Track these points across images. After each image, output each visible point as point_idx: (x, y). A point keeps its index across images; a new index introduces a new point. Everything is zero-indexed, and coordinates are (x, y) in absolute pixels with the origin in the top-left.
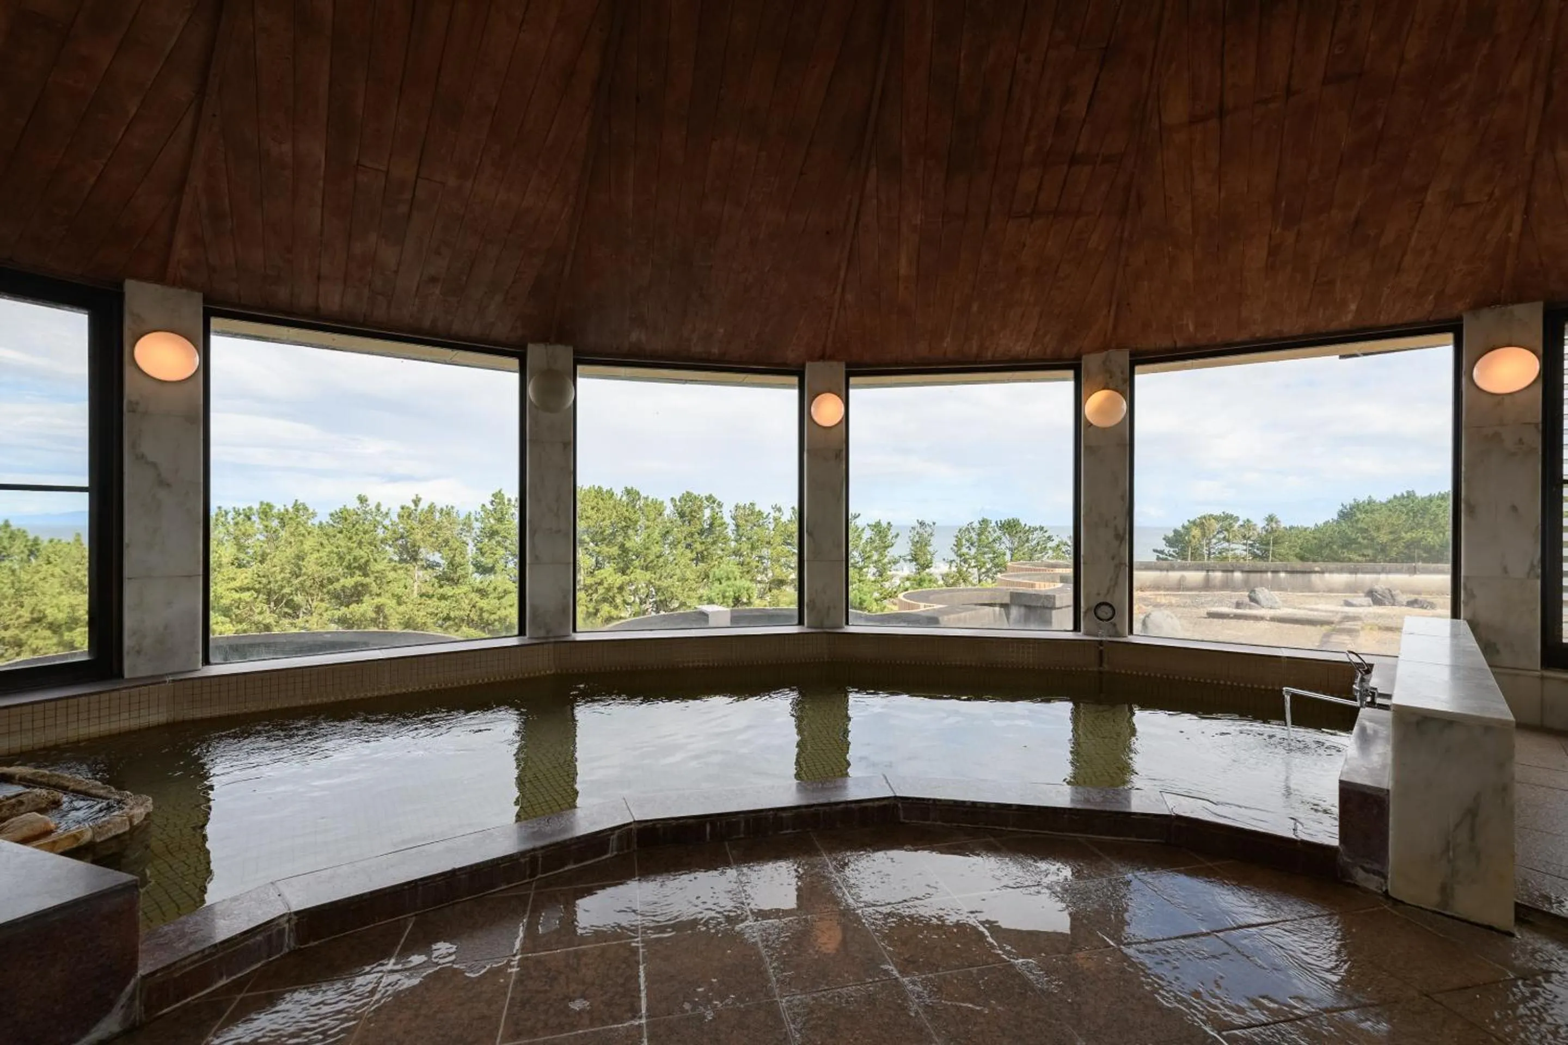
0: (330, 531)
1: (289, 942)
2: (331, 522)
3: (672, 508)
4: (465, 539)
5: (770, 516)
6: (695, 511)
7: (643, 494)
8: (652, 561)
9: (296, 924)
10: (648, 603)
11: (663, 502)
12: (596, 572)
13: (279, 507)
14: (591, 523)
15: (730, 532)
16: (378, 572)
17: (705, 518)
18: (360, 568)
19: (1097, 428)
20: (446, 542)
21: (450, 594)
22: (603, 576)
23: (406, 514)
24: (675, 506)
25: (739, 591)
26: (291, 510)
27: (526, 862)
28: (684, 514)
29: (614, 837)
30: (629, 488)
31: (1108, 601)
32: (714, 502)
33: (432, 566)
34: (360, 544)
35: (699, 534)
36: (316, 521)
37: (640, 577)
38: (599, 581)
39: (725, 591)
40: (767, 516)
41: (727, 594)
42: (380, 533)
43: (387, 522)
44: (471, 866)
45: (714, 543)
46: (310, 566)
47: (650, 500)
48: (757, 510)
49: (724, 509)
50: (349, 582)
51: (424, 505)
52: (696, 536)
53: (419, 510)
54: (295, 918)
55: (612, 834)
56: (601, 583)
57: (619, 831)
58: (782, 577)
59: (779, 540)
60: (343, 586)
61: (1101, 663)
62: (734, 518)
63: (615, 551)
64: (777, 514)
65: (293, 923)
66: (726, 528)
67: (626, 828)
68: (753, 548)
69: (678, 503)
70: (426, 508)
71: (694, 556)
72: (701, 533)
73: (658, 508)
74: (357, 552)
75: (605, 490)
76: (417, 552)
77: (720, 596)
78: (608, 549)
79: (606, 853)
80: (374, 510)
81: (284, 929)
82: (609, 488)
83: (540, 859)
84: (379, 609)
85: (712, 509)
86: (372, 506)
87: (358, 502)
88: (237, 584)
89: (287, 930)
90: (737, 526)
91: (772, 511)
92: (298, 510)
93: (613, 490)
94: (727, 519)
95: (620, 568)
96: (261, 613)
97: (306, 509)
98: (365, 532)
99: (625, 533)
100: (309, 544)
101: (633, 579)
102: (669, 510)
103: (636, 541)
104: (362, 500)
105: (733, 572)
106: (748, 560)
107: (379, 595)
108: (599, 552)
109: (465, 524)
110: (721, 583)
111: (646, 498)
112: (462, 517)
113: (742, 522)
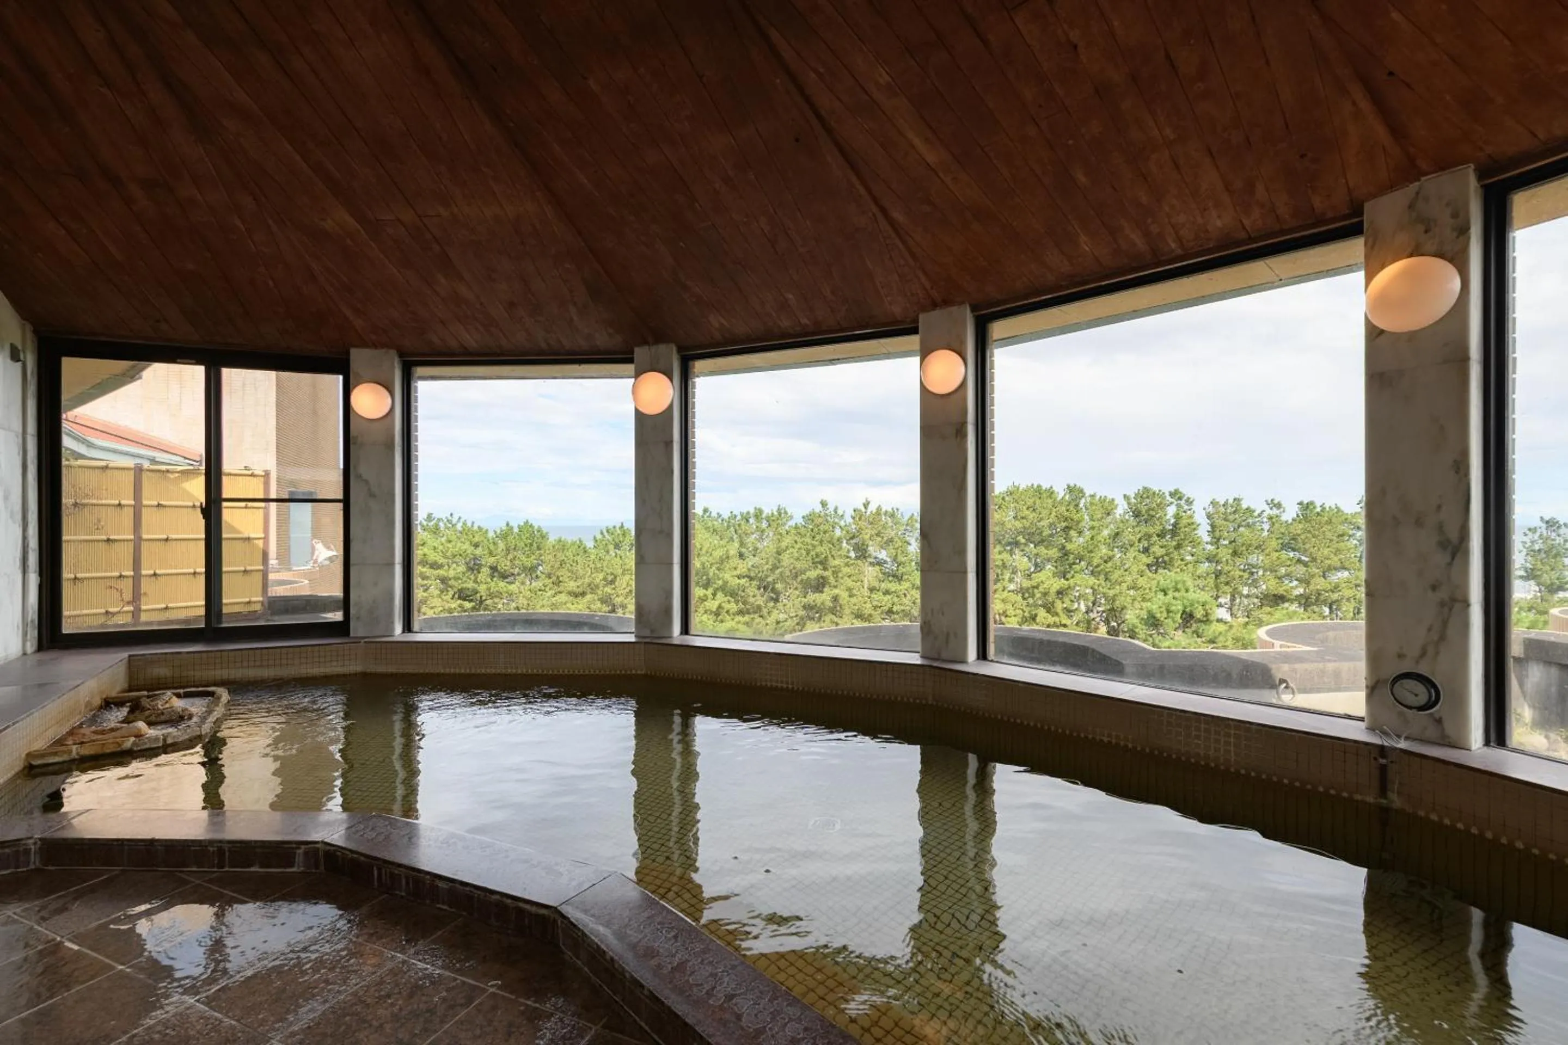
0: (803, 531)
1: (35, 862)
2: (803, 523)
3: (1126, 506)
4: (908, 539)
5: (1265, 514)
6: (1153, 510)
7: (1088, 492)
8: (1097, 566)
9: (40, 848)
10: (1095, 611)
11: (1113, 500)
12: (1033, 575)
13: (767, 511)
14: (1027, 524)
15: (1203, 533)
16: (835, 567)
17: (1168, 517)
18: (821, 563)
19: (1397, 336)
20: (891, 540)
21: (893, 590)
22: (1040, 580)
23: (858, 515)
24: (1129, 504)
25: (1192, 605)
26: (776, 513)
27: (214, 851)
28: (1140, 512)
29: (300, 851)
30: (1072, 485)
31: (1423, 669)
32: (1180, 499)
33: (880, 563)
34: (821, 542)
35: (1158, 535)
36: (792, 523)
37: (1083, 582)
38: (1036, 584)
39: (1169, 605)
40: (1259, 515)
41: (1173, 608)
42: (838, 533)
43: (842, 523)
44: (166, 841)
45: (1178, 547)
46: (786, 559)
47: (1098, 497)
48: (1244, 506)
49: (1194, 507)
50: (813, 574)
51: (872, 508)
52: (1155, 538)
53: (868, 513)
54: (39, 842)
55: (299, 848)
56: (1037, 587)
57: (306, 846)
58: (1281, 591)
59: (1274, 544)
60: (808, 578)
61: (1383, 790)
62: (1209, 516)
63: (1054, 553)
64: (1275, 512)
65: (38, 846)
66: (1195, 529)
67: (312, 846)
68: (1235, 553)
69: (1133, 501)
70: (874, 511)
71: (1150, 560)
72: (1161, 535)
73: (1107, 508)
74: (819, 549)
75: (1044, 488)
76: (866, 550)
77: (1163, 609)
78: (1046, 551)
79: (292, 866)
80: (833, 513)
81: (31, 849)
82: (1048, 487)
83: (227, 854)
84: (835, 599)
85: (1179, 506)
86: (831, 509)
87: (821, 506)
88: (738, 572)
89: (33, 850)
90: (1213, 526)
91: (1266, 508)
92: (780, 514)
93: (1054, 488)
94: (1200, 518)
95: (1060, 572)
96: (754, 596)
97: (786, 513)
98: (825, 532)
99: (1067, 535)
100: (787, 541)
101: (1072, 585)
102: (1121, 508)
103: (1077, 543)
104: (824, 504)
105: (1184, 582)
106: (1227, 568)
107: (836, 587)
108: (1037, 554)
109: (907, 525)
110: (1166, 594)
111: (1093, 496)
112: (906, 518)
113: (1219, 522)
